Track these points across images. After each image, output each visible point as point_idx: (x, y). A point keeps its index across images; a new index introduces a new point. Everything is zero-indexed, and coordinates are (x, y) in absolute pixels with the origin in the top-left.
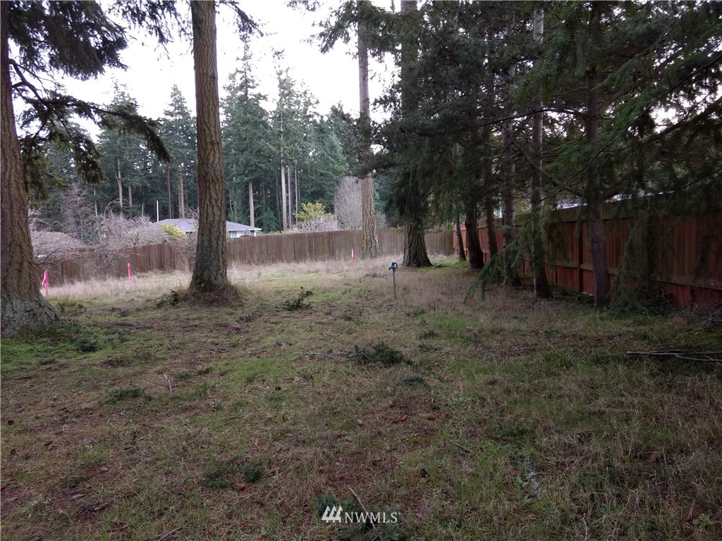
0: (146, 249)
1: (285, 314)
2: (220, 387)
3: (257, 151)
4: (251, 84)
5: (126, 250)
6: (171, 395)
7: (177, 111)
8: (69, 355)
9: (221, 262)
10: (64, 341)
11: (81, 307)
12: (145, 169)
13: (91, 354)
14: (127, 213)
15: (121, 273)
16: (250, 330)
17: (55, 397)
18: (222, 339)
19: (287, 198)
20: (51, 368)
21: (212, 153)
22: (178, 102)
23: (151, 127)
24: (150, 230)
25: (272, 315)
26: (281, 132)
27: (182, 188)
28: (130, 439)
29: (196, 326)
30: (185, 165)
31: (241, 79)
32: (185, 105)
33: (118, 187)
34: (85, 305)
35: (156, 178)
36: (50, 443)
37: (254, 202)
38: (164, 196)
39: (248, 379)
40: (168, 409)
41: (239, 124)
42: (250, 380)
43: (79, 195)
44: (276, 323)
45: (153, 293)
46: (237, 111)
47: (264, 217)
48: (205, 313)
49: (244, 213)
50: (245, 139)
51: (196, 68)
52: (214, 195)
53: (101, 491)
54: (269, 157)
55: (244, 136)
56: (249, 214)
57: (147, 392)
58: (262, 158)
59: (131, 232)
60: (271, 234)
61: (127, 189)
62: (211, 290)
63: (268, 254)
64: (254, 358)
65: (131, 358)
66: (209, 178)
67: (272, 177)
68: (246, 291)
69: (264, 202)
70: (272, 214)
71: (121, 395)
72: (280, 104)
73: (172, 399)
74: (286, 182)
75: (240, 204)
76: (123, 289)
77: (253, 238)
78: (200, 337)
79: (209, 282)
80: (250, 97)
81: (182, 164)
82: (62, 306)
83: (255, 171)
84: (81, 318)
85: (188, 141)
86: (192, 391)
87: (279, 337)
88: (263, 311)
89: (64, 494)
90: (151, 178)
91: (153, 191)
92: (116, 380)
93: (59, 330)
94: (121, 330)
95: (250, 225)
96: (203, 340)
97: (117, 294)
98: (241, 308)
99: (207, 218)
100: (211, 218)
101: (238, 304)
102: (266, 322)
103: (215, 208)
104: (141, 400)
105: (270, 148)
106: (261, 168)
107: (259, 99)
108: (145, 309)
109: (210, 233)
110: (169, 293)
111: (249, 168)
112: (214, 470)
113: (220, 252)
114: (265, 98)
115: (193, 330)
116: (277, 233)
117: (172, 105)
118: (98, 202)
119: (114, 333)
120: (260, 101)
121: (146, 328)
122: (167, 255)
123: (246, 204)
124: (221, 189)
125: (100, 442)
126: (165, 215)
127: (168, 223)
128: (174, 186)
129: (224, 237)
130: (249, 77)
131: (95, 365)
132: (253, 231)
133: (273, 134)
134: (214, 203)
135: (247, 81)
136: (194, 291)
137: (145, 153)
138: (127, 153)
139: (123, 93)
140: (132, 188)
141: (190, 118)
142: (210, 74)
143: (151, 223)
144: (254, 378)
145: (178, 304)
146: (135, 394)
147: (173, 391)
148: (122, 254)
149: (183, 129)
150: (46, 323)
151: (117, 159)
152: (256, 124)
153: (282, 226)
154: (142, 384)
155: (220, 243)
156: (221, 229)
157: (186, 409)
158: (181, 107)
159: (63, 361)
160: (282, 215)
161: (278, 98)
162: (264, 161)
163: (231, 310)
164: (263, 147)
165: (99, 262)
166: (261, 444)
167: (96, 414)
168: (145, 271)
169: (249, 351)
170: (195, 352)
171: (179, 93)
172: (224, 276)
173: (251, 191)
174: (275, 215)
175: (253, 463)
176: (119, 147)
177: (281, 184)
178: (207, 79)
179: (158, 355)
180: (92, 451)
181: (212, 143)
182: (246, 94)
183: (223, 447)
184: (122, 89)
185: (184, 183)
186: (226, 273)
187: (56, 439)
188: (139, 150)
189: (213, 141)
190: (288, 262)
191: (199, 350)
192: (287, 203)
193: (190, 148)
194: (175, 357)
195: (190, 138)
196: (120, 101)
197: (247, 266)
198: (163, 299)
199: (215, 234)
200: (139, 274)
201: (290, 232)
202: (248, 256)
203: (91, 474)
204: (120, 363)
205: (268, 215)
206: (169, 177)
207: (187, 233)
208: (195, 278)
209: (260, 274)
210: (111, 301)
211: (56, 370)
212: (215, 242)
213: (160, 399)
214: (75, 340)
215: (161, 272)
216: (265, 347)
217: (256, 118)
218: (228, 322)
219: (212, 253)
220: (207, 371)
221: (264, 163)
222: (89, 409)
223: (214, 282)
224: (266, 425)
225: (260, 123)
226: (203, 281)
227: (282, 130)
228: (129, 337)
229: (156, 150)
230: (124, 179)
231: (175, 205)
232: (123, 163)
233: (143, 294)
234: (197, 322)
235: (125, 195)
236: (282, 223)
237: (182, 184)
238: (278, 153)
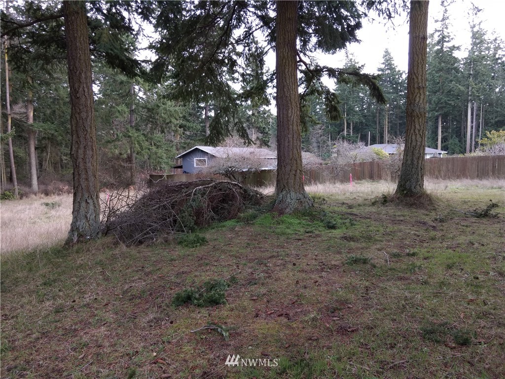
0: (362, 164)
1: (473, 220)
2: (426, 268)
3: (448, 92)
4: (447, 39)
5: (348, 165)
6: (389, 266)
7: (386, 67)
8: (321, 230)
9: (420, 176)
10: (317, 220)
11: (324, 200)
12: (362, 110)
13: (333, 231)
14: (350, 140)
15: (345, 179)
16: (444, 229)
17: (316, 254)
18: (421, 232)
19: (472, 127)
20: (311, 236)
21: (418, 95)
22: (388, 61)
23: (373, 80)
24: (364, 152)
25: (462, 220)
26: (471, 74)
27: (387, 122)
28: (364, 291)
29: (402, 221)
30: (390, 106)
31: (439, 36)
32: (393, 62)
33: (344, 123)
34: (326, 199)
35: (370, 116)
36: (317, 282)
37: (442, 131)
38: (374, 128)
39: (448, 265)
40: (387, 276)
41: (434, 72)
42: (449, 267)
43: (320, 129)
44: (467, 226)
45: (367, 194)
46: (433, 62)
47: (450, 142)
48: (406, 212)
49: (432, 140)
50: (439, 83)
51: (411, 33)
52: (417, 126)
53: (351, 320)
54: (458, 95)
55: (438, 81)
56: (437, 140)
57: (372, 261)
58: (451, 97)
59: (351, 153)
60: (455, 156)
61: (350, 123)
62: (411, 196)
63: (453, 172)
64: (450, 251)
65: (359, 237)
66: (415, 114)
67: (459, 111)
68: (438, 199)
69: (450, 131)
70: (457, 140)
71: (356, 261)
72: (472, 52)
73: (391, 269)
74: (472, 115)
75: (430, 133)
76: (348, 190)
77: (441, 159)
78: (405, 229)
79: (410, 190)
80: (445, 50)
81: (388, 105)
82: (314, 198)
83: (445, 107)
84: (325, 207)
85: (394, 88)
86: (404, 267)
87: (470, 238)
88: (453, 216)
89: (328, 315)
90: (366, 116)
91: (366, 125)
92: (350, 250)
93: (314, 213)
94: (351, 217)
95: (437, 149)
96: (408, 231)
97: (344, 194)
98: (434, 211)
99: (411, 143)
100: (414, 144)
101: (432, 208)
102: (457, 224)
103: (418, 136)
104: (368, 266)
105: (459, 88)
106: (450, 104)
107: (453, 50)
108: (364, 205)
109: (413, 154)
110: (380, 195)
111: (440, 106)
112: (429, 328)
113: (419, 169)
114: (458, 48)
115: (399, 223)
116: (461, 156)
117: (383, 63)
118: (331, 133)
119: (346, 219)
120: (453, 52)
121: (366, 218)
122: (376, 169)
123: (435, 133)
124: (423, 122)
125: (346, 288)
126: (373, 142)
127: (377, 147)
128: (381, 121)
129: (423, 157)
130: (446, 34)
131: (336, 238)
132: (440, 154)
133: (463, 77)
134: (417, 133)
135: (444, 37)
136: (398, 195)
137: (363, 99)
138: (351, 99)
139: (351, 59)
140: (353, 124)
141: (396, 71)
142: (421, 35)
143: (365, 147)
144: (453, 266)
145: (387, 204)
146: (365, 261)
147: (390, 264)
148: (346, 168)
149: (390, 80)
150: (307, 208)
151: (344, 104)
152: (448, 71)
153: (465, 150)
154: (368, 255)
155: (420, 162)
156: (422, 152)
157: (401, 279)
158: (390, 64)
159: (317, 232)
160: (465, 141)
161: (470, 47)
162: (454, 98)
163: (426, 212)
164: (453, 88)
165: (332, 172)
166: (466, 317)
167: (341, 270)
168: (360, 180)
169: (445, 244)
170: (403, 239)
171: (389, 54)
172: (421, 186)
173: (440, 123)
174: (459, 141)
175: (461, 331)
176: (346, 96)
177: (466, 116)
178: (419, 40)
179: (377, 237)
180: (341, 293)
181: (419, 88)
182: (442, 48)
183: (434, 312)
184: (350, 57)
185: (388, 118)
186: (423, 184)
187: (320, 280)
188: (359, 97)
189: (420, 87)
190: (472, 178)
191: (406, 238)
192: (472, 131)
193: (394, 93)
194: (389, 241)
195: (394, 86)
196: (349, 65)
197: (435, 180)
198: (376, 199)
199: (417, 155)
200: (356, 181)
201: (473, 154)
202: (436, 173)
203: (342, 307)
204: (351, 239)
205: (453, 141)
206: (378, 115)
207: (390, 154)
208: (400, 186)
209: (447, 187)
210: (341, 198)
211: (314, 237)
212: (416, 161)
213: (381, 267)
214: (323, 220)
215: (372, 181)
216: (459, 244)
217: (449, 66)
218: (425, 221)
219: (413, 169)
220: (414, 254)
221: (453, 100)
222: (336, 266)
223: (414, 190)
224: (469, 304)
225: (452, 69)
226: (405, 189)
227: (472, 72)
228: (355, 223)
229: (376, 96)
230: (348, 117)
231: (381, 135)
232: (348, 106)
233: (361, 195)
234: (402, 218)
235: (348, 127)
236: (466, 148)
237: (387, 120)
238: (466, 91)
